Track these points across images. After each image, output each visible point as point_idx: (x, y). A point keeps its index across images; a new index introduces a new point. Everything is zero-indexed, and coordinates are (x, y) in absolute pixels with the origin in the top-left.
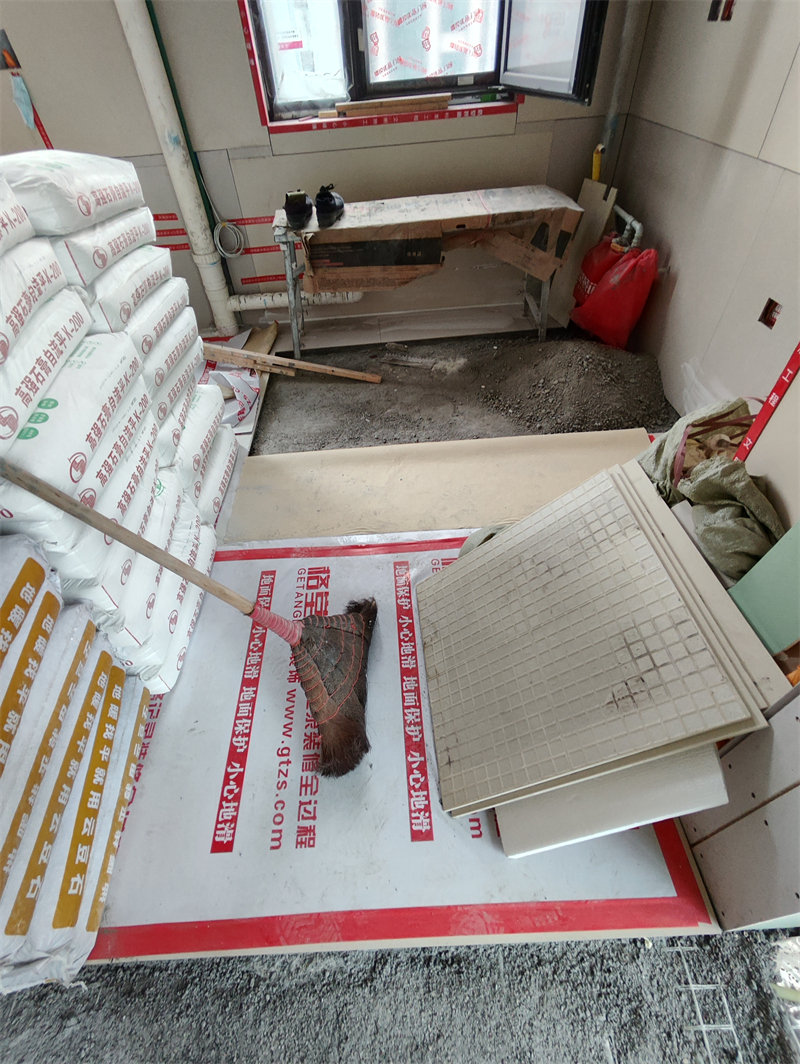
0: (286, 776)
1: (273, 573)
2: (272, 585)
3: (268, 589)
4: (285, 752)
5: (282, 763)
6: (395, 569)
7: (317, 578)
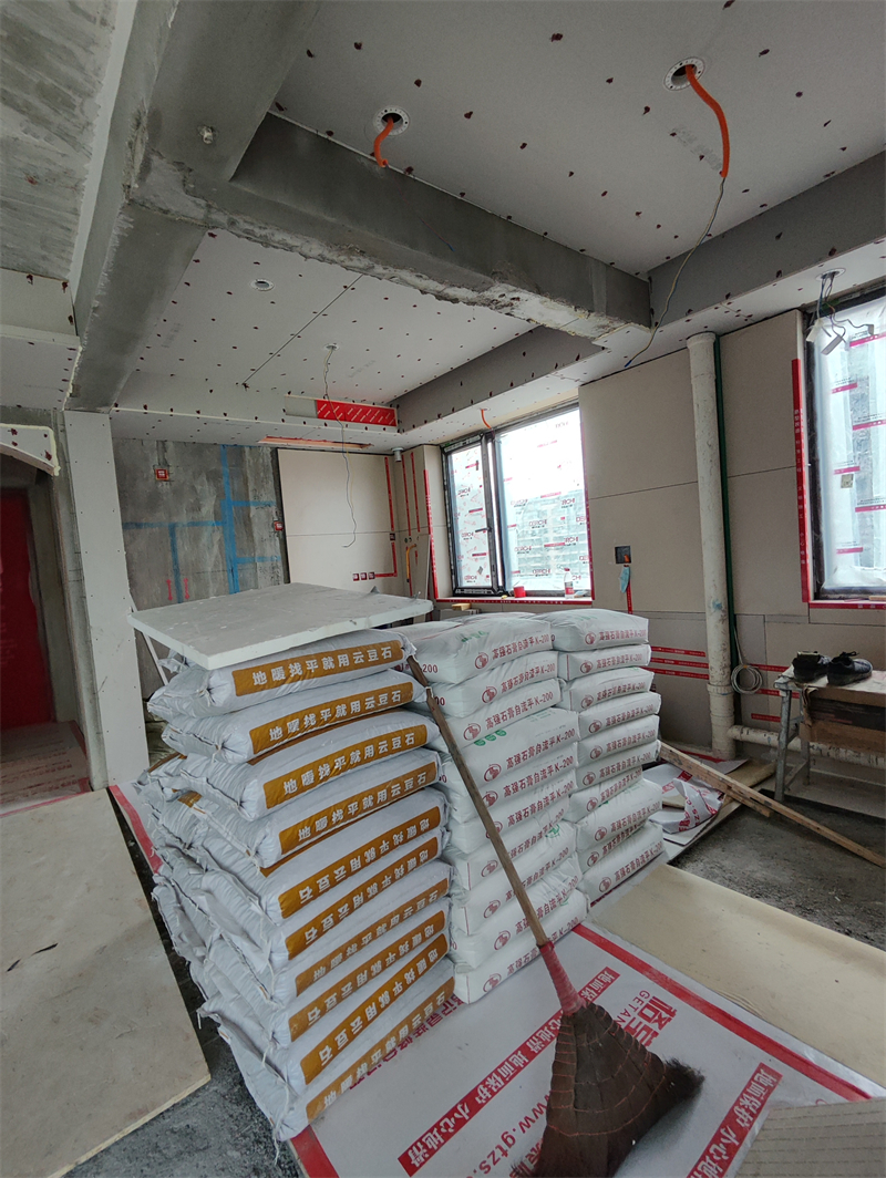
0: (495, 1163)
1: (616, 975)
2: (607, 985)
3: (601, 985)
4: (510, 1141)
5: (501, 1149)
6: (758, 1071)
7: (656, 1012)
